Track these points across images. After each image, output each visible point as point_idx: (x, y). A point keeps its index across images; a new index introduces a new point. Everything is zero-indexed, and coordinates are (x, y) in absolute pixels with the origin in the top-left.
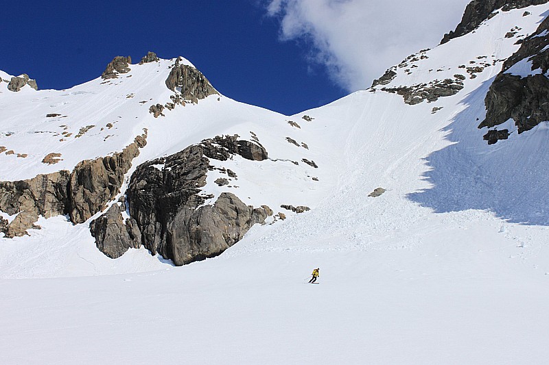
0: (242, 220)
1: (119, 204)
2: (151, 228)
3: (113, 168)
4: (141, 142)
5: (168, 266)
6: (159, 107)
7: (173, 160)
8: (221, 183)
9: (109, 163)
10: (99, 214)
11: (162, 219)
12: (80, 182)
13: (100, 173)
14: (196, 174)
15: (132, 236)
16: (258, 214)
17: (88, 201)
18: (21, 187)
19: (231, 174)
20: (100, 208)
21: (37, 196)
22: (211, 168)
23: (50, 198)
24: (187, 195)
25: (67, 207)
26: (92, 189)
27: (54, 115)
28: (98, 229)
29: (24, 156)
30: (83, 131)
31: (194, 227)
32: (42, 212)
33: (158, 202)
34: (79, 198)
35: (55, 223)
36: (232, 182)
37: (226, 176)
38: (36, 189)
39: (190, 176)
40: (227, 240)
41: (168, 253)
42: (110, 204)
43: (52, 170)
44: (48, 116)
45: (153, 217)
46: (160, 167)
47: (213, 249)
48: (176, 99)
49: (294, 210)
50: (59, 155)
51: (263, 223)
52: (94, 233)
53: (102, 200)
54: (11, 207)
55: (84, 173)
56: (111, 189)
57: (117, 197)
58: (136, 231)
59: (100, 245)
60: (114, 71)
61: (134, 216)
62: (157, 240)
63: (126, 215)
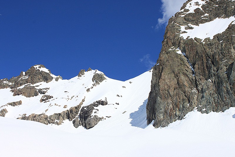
0: (98, 120)
1: (78, 117)
2: (83, 122)
3: (77, 109)
4: (83, 101)
5: (85, 129)
6: (89, 89)
7: (88, 107)
8: (95, 112)
9: (76, 108)
10: (74, 119)
11: (85, 120)
12: (71, 112)
13: (74, 110)
14: (91, 111)
15: (80, 124)
16: (101, 119)
17: (72, 116)
18: (60, 114)
19: (98, 110)
20: (75, 118)
21: (63, 116)
22: (94, 109)
23: (65, 116)
24: (89, 115)
25: (69, 118)
26: (73, 114)
27: (66, 92)
28: (74, 122)
29: (60, 106)
30: (72, 98)
31: (89, 122)
32: (64, 119)
33: (84, 117)
34: (71, 116)
35: (67, 121)
36: (98, 112)
37: (97, 111)
38: (62, 114)
39: (90, 111)
40: (95, 124)
41: (86, 127)
42: (76, 116)
43: (65, 110)
44: (65, 92)
45: (83, 119)
46: (85, 108)
47: (92, 126)
48: (94, 85)
49: (108, 117)
50: (67, 106)
51: (101, 121)
52: (73, 123)
53: (75, 116)
54: (58, 119)
55: (71, 111)
56: (77, 113)
57: (78, 115)
58: (81, 122)
59: (74, 125)
60: (81, 74)
61: (80, 119)
62: (84, 124)
63: (79, 119)
